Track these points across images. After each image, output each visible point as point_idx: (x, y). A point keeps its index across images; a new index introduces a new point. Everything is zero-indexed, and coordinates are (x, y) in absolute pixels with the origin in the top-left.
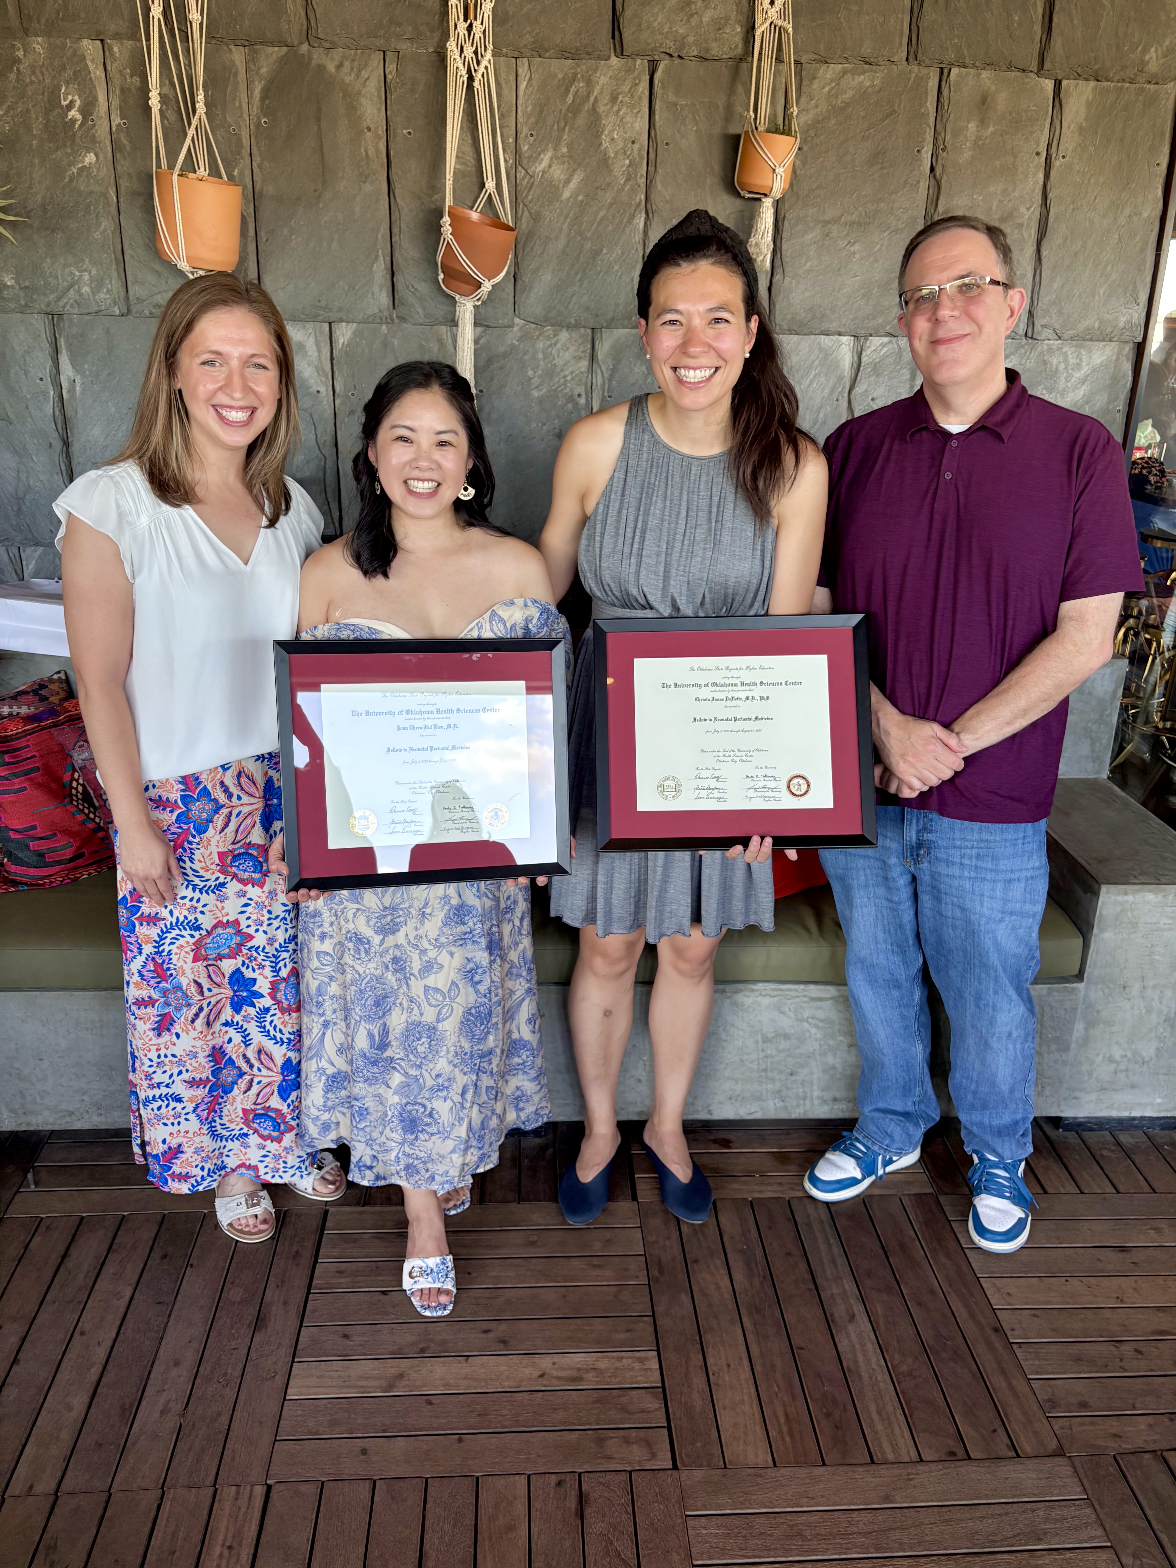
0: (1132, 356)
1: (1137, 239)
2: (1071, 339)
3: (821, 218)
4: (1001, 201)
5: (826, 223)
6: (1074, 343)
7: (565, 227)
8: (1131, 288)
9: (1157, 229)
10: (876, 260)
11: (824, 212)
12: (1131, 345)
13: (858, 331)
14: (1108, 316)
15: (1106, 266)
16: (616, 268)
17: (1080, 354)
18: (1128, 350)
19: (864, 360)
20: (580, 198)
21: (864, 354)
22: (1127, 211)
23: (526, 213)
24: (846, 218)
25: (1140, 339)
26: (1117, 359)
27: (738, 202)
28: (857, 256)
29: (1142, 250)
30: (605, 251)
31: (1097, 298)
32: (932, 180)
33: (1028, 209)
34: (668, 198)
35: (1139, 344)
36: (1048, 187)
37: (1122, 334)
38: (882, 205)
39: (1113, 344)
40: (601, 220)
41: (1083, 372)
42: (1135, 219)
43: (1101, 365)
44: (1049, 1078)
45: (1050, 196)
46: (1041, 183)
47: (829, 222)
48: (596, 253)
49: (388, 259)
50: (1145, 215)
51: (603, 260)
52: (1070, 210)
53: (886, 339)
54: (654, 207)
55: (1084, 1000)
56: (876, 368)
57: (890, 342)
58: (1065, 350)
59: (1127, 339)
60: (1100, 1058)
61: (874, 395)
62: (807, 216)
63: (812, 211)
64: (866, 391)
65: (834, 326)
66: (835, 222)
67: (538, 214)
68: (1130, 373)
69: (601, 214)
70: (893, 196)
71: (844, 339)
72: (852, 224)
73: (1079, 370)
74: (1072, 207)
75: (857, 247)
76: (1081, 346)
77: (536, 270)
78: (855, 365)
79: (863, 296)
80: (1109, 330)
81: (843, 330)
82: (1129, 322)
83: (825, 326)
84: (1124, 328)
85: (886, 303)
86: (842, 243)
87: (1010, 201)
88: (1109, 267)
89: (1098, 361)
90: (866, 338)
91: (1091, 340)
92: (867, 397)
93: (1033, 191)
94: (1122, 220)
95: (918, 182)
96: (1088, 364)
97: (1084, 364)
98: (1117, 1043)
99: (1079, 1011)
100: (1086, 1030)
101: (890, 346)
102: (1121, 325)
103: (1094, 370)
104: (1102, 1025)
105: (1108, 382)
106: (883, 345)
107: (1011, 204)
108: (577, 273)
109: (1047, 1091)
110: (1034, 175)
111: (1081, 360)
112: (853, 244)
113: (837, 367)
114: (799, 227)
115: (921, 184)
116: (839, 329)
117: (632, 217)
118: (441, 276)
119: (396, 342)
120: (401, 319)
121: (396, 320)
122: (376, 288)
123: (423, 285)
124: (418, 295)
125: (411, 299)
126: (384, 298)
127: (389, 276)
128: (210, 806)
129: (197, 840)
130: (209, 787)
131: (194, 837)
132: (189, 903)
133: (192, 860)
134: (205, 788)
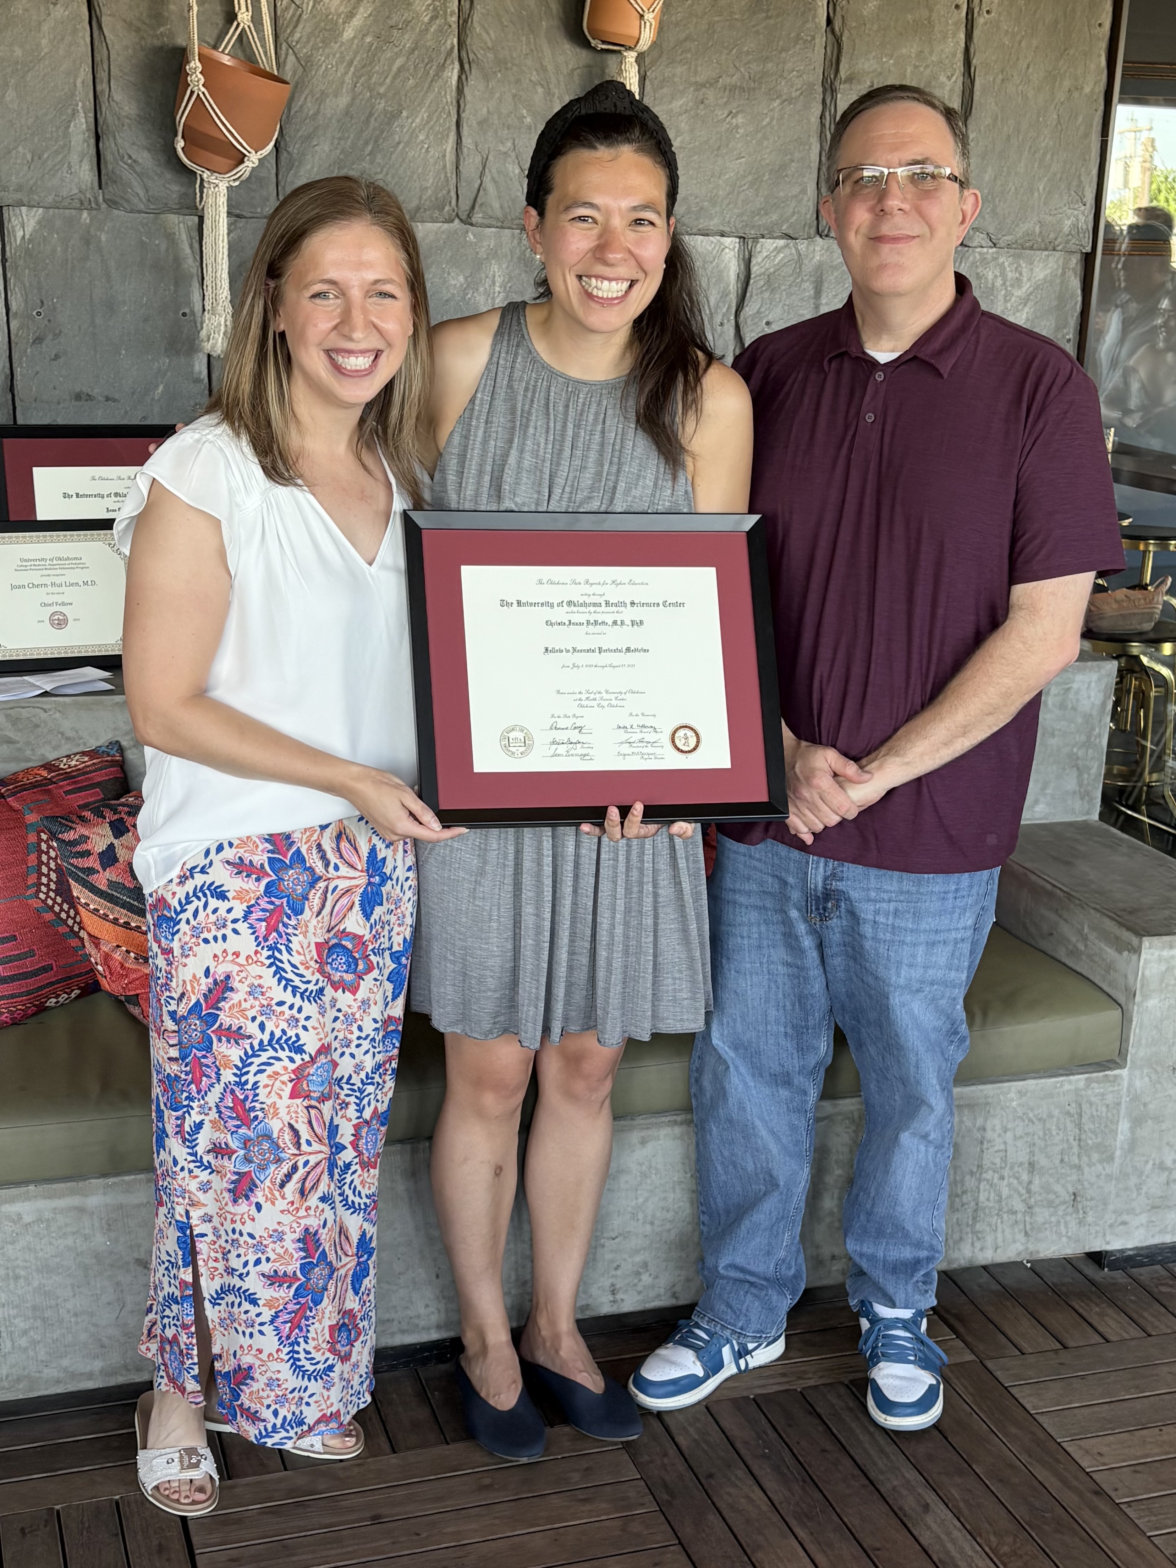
0: (1079, 269)
1: (1080, 119)
2: (1009, 246)
3: (693, 80)
4: (916, 67)
5: (699, 86)
6: (1012, 251)
7: (348, 79)
8: (1075, 183)
9: (1102, 108)
10: (765, 137)
11: (696, 72)
12: (1079, 256)
13: (747, 230)
14: (1050, 218)
15: (1045, 154)
16: (421, 137)
17: (1019, 265)
18: (1075, 261)
19: (754, 269)
20: (368, 39)
21: (754, 262)
22: (1067, 84)
23: (291, 58)
24: (724, 81)
25: (1088, 249)
26: (1063, 273)
27: (584, 55)
28: (741, 131)
29: (1086, 135)
30: (405, 114)
31: (1036, 194)
32: (830, 36)
33: (949, 78)
34: (490, 44)
35: (1087, 254)
36: (972, 50)
37: (1067, 242)
38: (770, 65)
39: (1058, 254)
40: (399, 70)
41: (1024, 290)
42: (1076, 94)
43: (1045, 279)
45: (974, 62)
46: (963, 45)
47: (703, 85)
48: (394, 116)
49: (92, 115)
50: (1087, 90)
51: (402, 127)
52: (998, 81)
53: (781, 242)
54: (471, 56)
55: (1128, 1091)
56: (770, 280)
57: (787, 246)
58: (1001, 260)
59: (1074, 248)
61: (770, 318)
62: (674, 75)
63: (679, 70)
64: (758, 312)
65: (714, 224)
66: (711, 85)
67: (309, 58)
68: (1079, 292)
69: (399, 62)
70: (783, 55)
71: (727, 241)
72: (733, 89)
73: (1020, 287)
74: (1000, 77)
75: (740, 119)
76: (1018, 257)
77: (309, 138)
78: (742, 277)
79: (752, 184)
80: (1052, 236)
81: (727, 229)
82: (1075, 226)
83: (703, 224)
84: (1070, 234)
85: (782, 194)
86: (721, 114)
87: (927, 66)
88: (1049, 156)
89: (1041, 276)
90: (755, 240)
91: (1031, 248)
92: (761, 319)
93: (954, 55)
94: (1061, 96)
95: (813, 38)
96: (1029, 280)
97: (1025, 279)
101: (787, 251)
102: (1066, 230)
103: (1037, 288)
105: (1055, 303)
106: (778, 250)
107: (928, 71)
108: (367, 143)
110: (954, 35)
111: (1021, 274)
112: (735, 116)
113: (720, 279)
114: (665, 90)
115: (817, 40)
116: (722, 228)
117: (442, 67)
118: (180, 144)
119: (103, 238)
120: (112, 204)
121: (104, 206)
122: (74, 158)
123: (146, 154)
124: (138, 169)
125: (126, 174)
126: (86, 173)
127: (92, 141)
128: (305, 877)
129: (293, 922)
130: (304, 850)
131: (289, 918)
132: (288, 1013)
133: (289, 950)
134: (298, 851)
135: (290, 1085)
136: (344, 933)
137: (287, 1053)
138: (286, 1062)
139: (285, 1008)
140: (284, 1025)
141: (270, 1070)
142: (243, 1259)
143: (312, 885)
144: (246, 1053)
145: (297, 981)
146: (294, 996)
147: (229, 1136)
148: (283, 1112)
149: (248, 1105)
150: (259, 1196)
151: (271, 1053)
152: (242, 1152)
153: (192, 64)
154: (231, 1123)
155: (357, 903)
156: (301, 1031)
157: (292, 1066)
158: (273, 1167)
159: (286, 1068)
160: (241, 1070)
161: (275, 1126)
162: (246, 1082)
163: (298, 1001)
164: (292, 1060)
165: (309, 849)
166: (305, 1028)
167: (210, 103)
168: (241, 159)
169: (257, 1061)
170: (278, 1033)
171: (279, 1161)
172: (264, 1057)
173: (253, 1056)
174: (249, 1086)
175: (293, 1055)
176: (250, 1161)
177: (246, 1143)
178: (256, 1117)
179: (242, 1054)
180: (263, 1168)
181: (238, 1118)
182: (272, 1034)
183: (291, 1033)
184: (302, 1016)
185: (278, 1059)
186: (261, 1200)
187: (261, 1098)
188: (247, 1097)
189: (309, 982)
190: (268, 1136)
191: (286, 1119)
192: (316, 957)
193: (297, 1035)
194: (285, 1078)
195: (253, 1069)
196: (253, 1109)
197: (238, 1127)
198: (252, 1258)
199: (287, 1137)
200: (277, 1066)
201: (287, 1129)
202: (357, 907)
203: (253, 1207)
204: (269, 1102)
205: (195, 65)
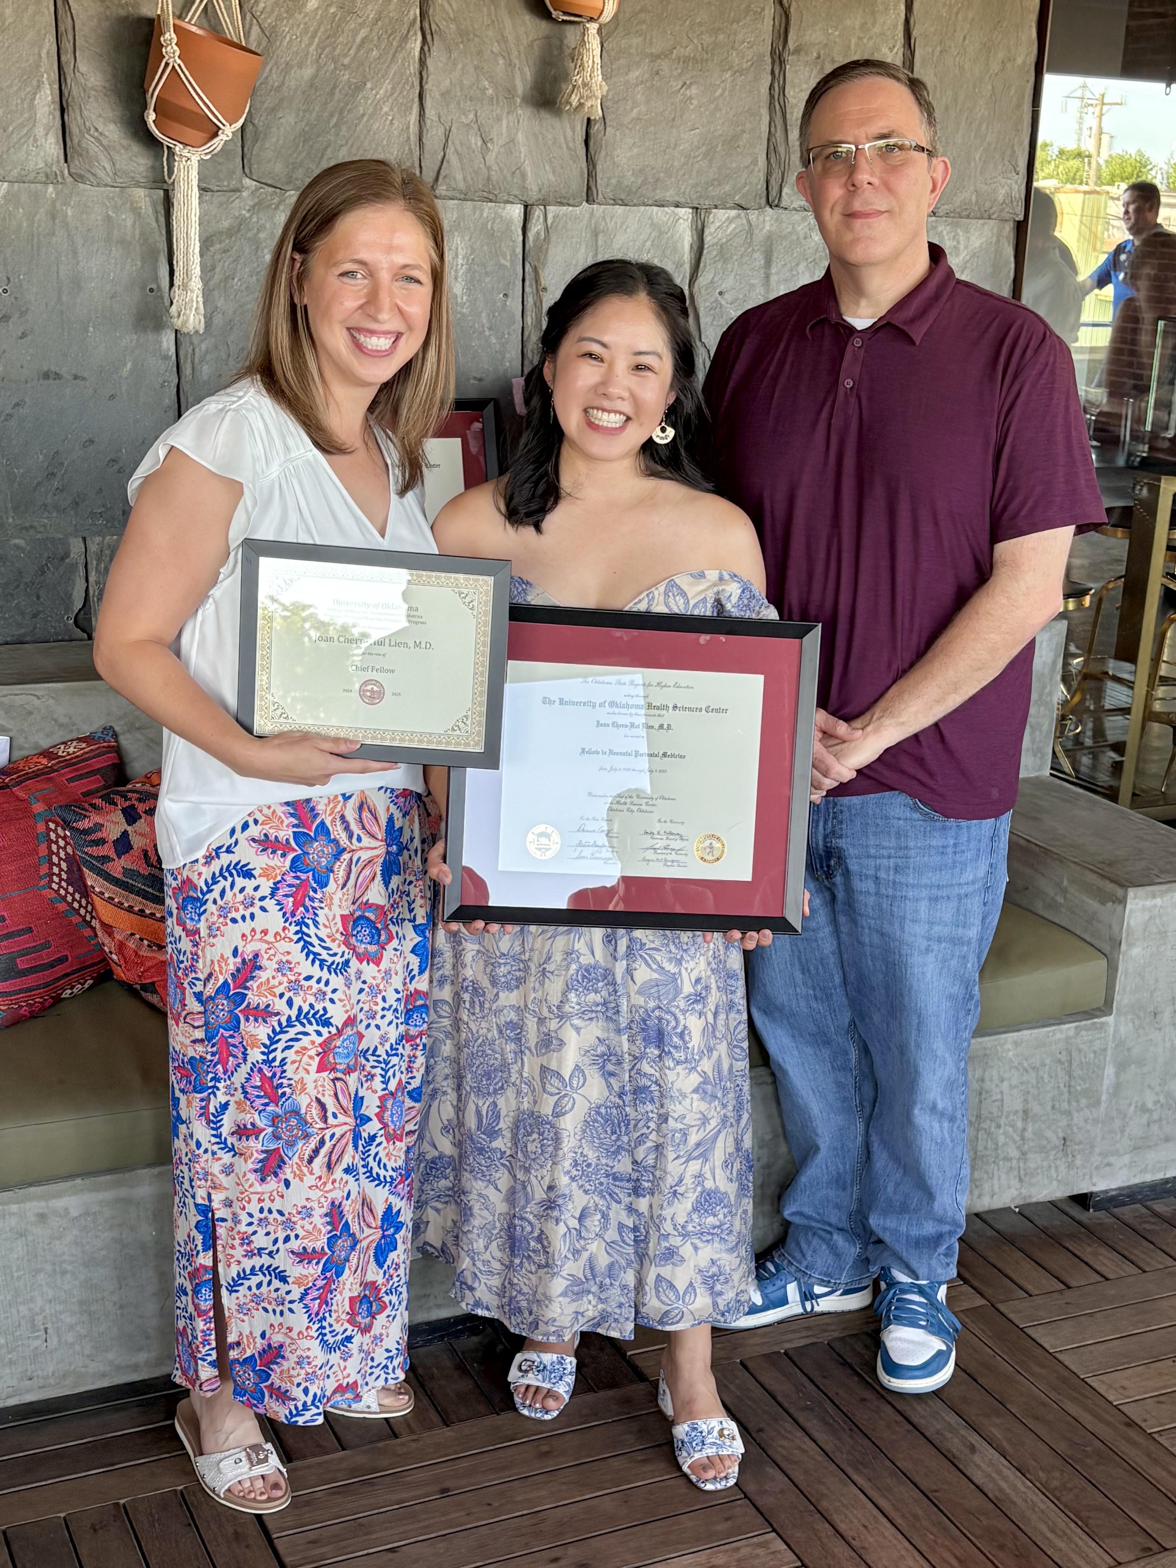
0: (1012, 237)
1: (1013, 91)
2: (947, 215)
3: (648, 51)
4: (860, 38)
5: (655, 57)
6: (950, 220)
7: (312, 48)
8: (1008, 152)
9: (1032, 79)
10: (717, 109)
11: (651, 43)
12: (1011, 224)
13: (702, 202)
14: (986, 187)
15: (980, 125)
16: (386, 109)
17: (957, 234)
18: (1009, 229)
19: (708, 239)
20: (332, 10)
21: (707, 232)
22: (1001, 55)
23: (256, 30)
24: (679, 52)
25: (1021, 217)
26: (998, 241)
27: (543, 26)
28: (695, 102)
29: (1019, 106)
30: (369, 85)
31: (973, 164)
32: (778, 7)
33: (891, 50)
34: (452, 15)
35: (1019, 222)
36: (912, 22)
37: (1002, 211)
38: (721, 37)
39: (992, 222)
40: (363, 41)
41: (961, 257)
42: (1009, 65)
43: (981, 246)
44: (1081, 1143)
45: (915, 33)
46: (903, 17)
47: (658, 57)
48: (359, 87)
49: (57, 86)
50: (1020, 61)
51: (367, 98)
52: (937, 53)
53: (733, 213)
54: (434, 27)
55: (1114, 1037)
56: (723, 250)
57: (738, 216)
58: (940, 229)
59: (1008, 216)
60: (1132, 1108)
61: (723, 288)
62: (630, 46)
63: (636, 41)
64: (712, 282)
65: (670, 195)
66: (666, 56)
67: (273, 28)
68: (1012, 259)
69: (363, 33)
70: (735, 26)
71: (682, 211)
72: (686, 60)
73: (957, 255)
74: (939, 49)
75: (694, 91)
76: (957, 225)
77: (274, 110)
78: (695, 247)
79: (706, 155)
80: (987, 205)
81: (682, 200)
82: (1009, 195)
83: (659, 195)
84: (1004, 202)
85: (734, 165)
86: (676, 85)
87: (870, 38)
88: (984, 127)
89: (977, 244)
90: (708, 210)
91: (968, 217)
92: (715, 289)
93: (895, 26)
94: (995, 67)
95: (763, 9)
96: (966, 248)
97: (962, 247)
98: (1149, 1086)
99: (1109, 1052)
100: (1117, 1074)
101: (738, 221)
102: (1000, 198)
103: (973, 256)
104: (1133, 1066)
105: (990, 270)
106: (730, 220)
107: (871, 43)
108: (331, 115)
109: (1078, 1162)
110: (895, 6)
111: (958, 242)
112: (689, 87)
113: (675, 250)
114: (622, 61)
115: (767, 12)
116: (677, 199)
117: (405, 38)
118: (151, 117)
119: (69, 213)
120: (78, 178)
121: (69, 180)
122: (40, 131)
123: (112, 127)
124: (105, 142)
125: (94, 148)
126: (52, 146)
127: (58, 114)
128: (330, 849)
129: (319, 896)
130: (328, 823)
131: (315, 891)
132: (315, 986)
133: (316, 924)
134: (323, 823)
135: (317, 1059)
136: (367, 905)
137: (315, 1027)
138: (314, 1037)
139: (313, 982)
140: (311, 999)
141: (297, 1046)
142: (272, 1237)
143: (337, 856)
144: (274, 1031)
145: (324, 955)
146: (322, 969)
147: (256, 1116)
148: (310, 1087)
149: (276, 1082)
150: (287, 1173)
151: (299, 1028)
152: (270, 1130)
153: (167, 36)
154: (258, 1103)
155: (379, 873)
156: (328, 1004)
157: (319, 1040)
158: (300, 1144)
159: (313, 1043)
160: (269, 1050)
161: (303, 1101)
162: (274, 1059)
163: (325, 975)
164: (319, 1034)
165: (333, 821)
166: (332, 1001)
167: (186, 76)
168: (215, 133)
169: (284, 1037)
170: (306, 1008)
171: (307, 1136)
172: (292, 1033)
173: (282, 1032)
174: (277, 1063)
175: (320, 1028)
176: (278, 1138)
177: (274, 1120)
178: (284, 1094)
179: (270, 1032)
180: (291, 1144)
181: (266, 1095)
182: (300, 1009)
183: (318, 1007)
184: (329, 989)
185: (306, 1034)
186: (290, 1177)
187: (289, 1074)
188: (274, 1075)
189: (335, 955)
190: (296, 1113)
191: (314, 1093)
192: (341, 929)
193: (325, 1009)
194: (313, 1052)
195: (281, 1046)
196: (281, 1086)
197: (266, 1105)
198: (281, 1236)
199: (315, 1111)
200: (305, 1041)
201: (314, 1104)
202: (379, 878)
203: (282, 1183)
204: (296, 1078)
205: (170, 36)
